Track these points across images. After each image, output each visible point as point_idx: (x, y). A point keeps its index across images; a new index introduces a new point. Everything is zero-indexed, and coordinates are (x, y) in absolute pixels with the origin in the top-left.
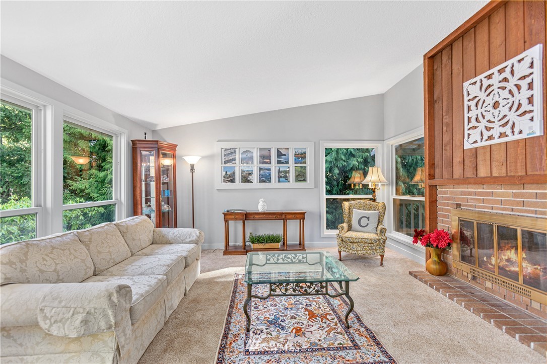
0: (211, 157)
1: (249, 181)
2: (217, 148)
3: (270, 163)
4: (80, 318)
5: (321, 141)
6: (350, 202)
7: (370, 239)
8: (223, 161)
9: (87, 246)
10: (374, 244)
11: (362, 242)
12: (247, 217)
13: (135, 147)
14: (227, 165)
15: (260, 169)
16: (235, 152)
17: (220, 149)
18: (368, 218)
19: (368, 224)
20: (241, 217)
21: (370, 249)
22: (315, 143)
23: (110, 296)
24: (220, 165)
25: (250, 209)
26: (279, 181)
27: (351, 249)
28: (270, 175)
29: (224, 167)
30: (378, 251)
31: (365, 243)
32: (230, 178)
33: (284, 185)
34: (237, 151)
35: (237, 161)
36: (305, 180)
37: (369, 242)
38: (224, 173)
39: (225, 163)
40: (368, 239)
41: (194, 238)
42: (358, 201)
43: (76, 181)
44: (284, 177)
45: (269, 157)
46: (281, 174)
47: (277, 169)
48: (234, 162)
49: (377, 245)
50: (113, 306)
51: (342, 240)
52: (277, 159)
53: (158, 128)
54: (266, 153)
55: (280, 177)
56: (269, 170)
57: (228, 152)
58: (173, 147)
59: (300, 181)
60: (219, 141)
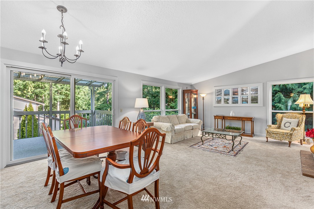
0: (211, 94)
1: (228, 103)
2: (214, 90)
3: (238, 95)
4: (166, 128)
5: (268, 82)
6: (283, 114)
7: (283, 133)
8: (216, 95)
9: (169, 119)
10: (285, 135)
11: (278, 134)
12: (224, 118)
13: (184, 92)
14: (218, 96)
15: (233, 98)
16: (221, 91)
17: (215, 90)
18: (290, 123)
19: (289, 126)
20: (221, 118)
21: (282, 138)
22: (263, 83)
23: (170, 125)
24: (215, 97)
25: (226, 115)
26: (242, 103)
27: (272, 137)
28: (238, 100)
29: (217, 97)
30: (287, 139)
31: (280, 134)
32: (219, 102)
33: (245, 105)
34: (222, 90)
35: (222, 94)
36: (257, 103)
37: (282, 134)
38: (217, 100)
39: (217, 96)
40: (281, 132)
41: (198, 122)
42: (288, 114)
43: (172, 103)
44: (245, 101)
45: (237, 92)
46: (243, 100)
47: (241, 97)
48: (221, 95)
49: (286, 136)
50: (171, 127)
51: (268, 132)
52: (241, 93)
53: (192, 84)
54: (235, 90)
55: (243, 101)
56: (237, 98)
57: (218, 91)
58: (197, 91)
59: (254, 103)
60: (215, 87)
